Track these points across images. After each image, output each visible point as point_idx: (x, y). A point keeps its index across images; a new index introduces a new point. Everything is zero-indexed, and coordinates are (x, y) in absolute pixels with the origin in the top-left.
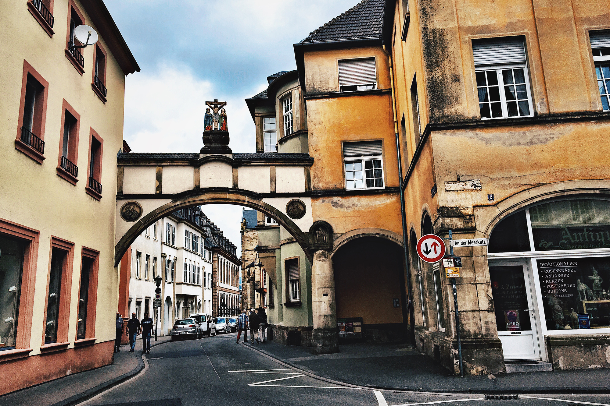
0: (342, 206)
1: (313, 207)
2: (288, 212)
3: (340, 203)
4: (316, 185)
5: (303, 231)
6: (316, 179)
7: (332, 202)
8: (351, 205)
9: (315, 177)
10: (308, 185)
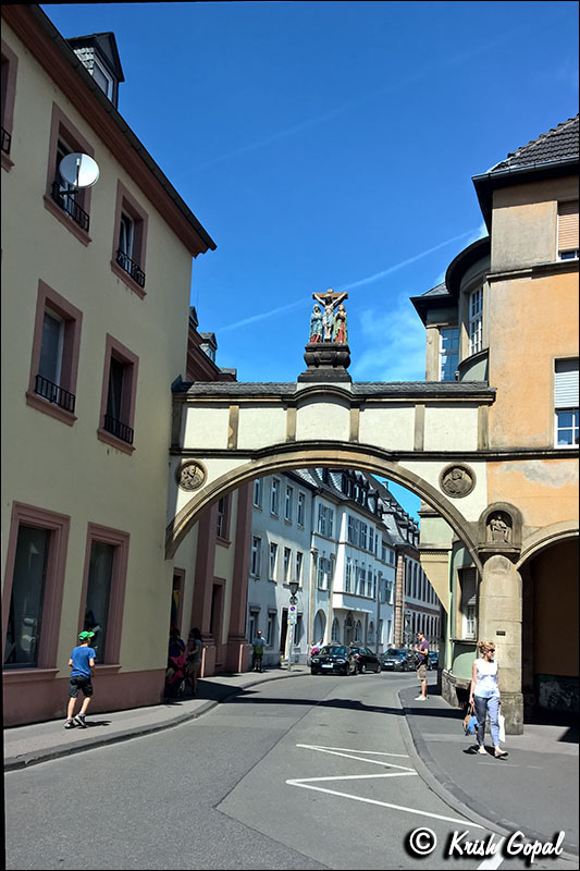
0: (543, 477)
1: (489, 477)
2: (442, 486)
3: (540, 471)
4: (497, 439)
5: (468, 519)
6: (499, 427)
7: (526, 470)
8: (561, 476)
9: (496, 424)
10: (483, 439)
